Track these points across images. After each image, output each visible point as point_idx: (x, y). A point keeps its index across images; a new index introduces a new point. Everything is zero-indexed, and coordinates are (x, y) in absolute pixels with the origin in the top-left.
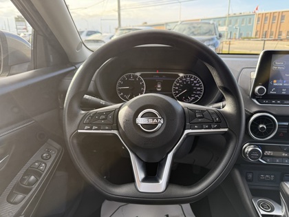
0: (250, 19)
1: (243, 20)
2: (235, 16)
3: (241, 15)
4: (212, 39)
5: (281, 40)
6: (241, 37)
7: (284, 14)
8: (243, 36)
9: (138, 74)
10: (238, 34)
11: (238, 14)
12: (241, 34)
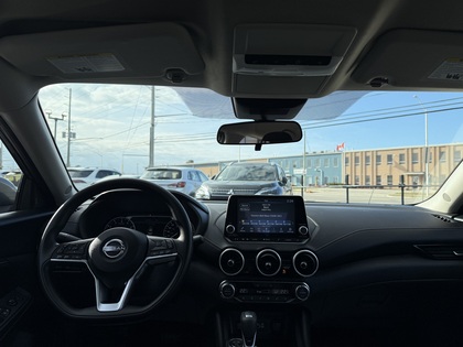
0: (336, 159)
1: (326, 161)
2: (315, 155)
3: (322, 155)
4: (273, 185)
5: (382, 187)
6: (326, 183)
7: (379, 154)
8: (329, 182)
9: (129, 218)
10: (321, 178)
11: (318, 152)
12: (325, 180)
